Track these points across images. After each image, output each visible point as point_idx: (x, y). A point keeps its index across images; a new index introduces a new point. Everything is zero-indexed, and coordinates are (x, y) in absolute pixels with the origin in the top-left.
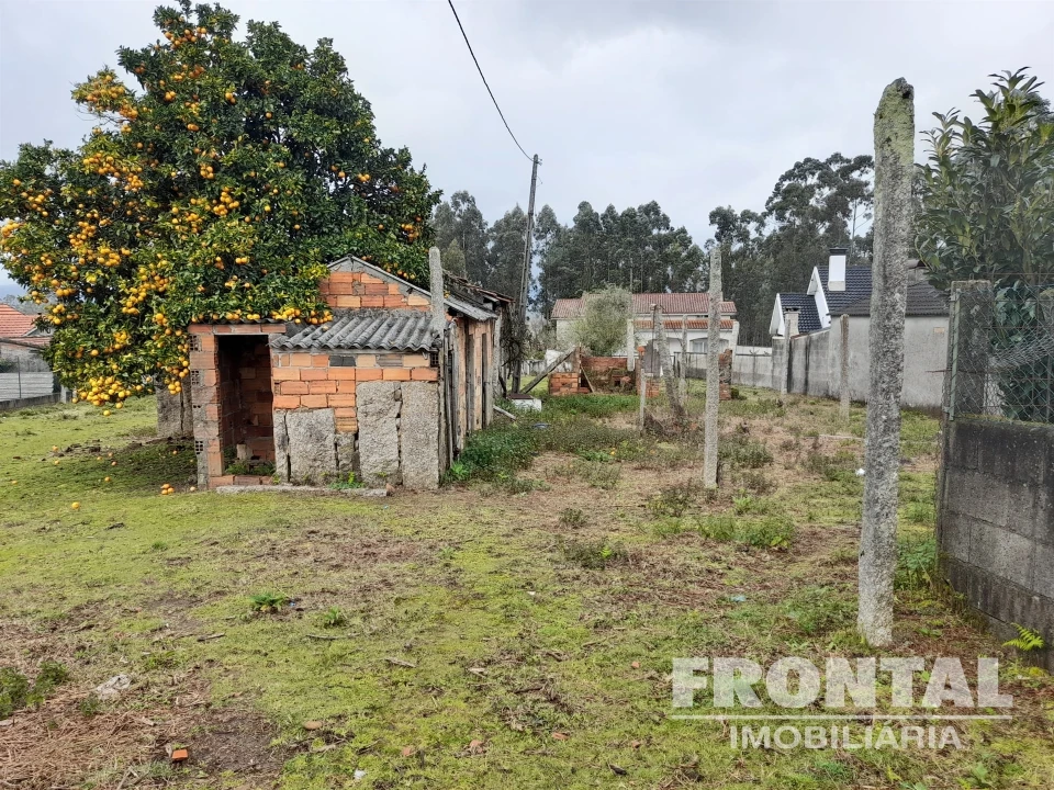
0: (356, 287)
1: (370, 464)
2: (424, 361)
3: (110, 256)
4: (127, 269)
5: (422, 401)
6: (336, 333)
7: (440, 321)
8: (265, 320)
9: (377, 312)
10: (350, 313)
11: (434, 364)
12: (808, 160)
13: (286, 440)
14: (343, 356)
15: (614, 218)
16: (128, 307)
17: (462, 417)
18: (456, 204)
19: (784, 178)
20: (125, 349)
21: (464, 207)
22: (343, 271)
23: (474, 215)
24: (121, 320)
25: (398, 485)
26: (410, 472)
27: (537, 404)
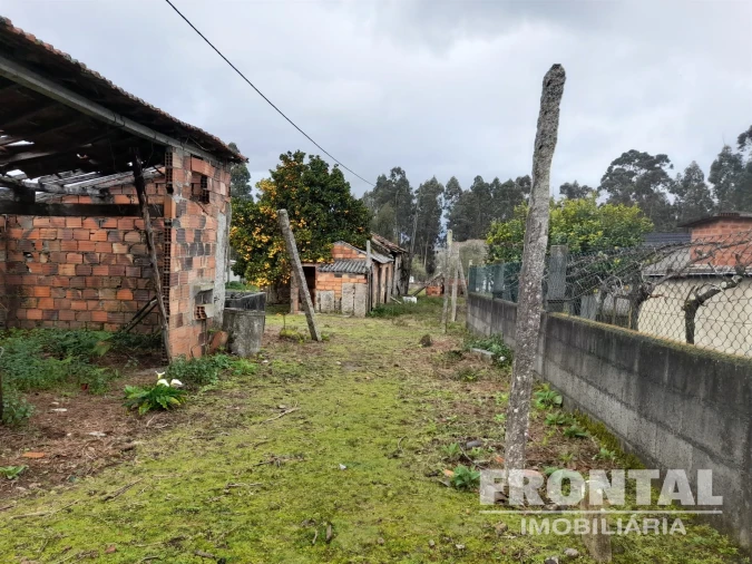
0: (342, 251)
1: (345, 308)
2: (363, 277)
3: (265, 239)
4: (270, 243)
5: (362, 289)
6: (336, 267)
7: (369, 264)
8: (315, 262)
9: (348, 260)
10: (339, 260)
11: (366, 278)
12: (632, 151)
13: (319, 299)
14: (338, 274)
15: (498, 187)
16: (271, 256)
17: (375, 297)
18: (393, 175)
19: (615, 163)
20: (268, 269)
21: (398, 177)
22: (338, 245)
23: (404, 182)
24: (268, 260)
25: (352, 314)
26: (356, 311)
27: (414, 299)
